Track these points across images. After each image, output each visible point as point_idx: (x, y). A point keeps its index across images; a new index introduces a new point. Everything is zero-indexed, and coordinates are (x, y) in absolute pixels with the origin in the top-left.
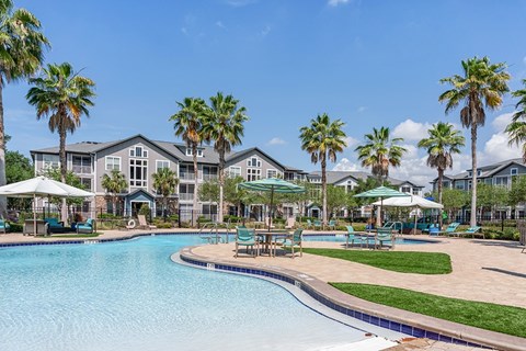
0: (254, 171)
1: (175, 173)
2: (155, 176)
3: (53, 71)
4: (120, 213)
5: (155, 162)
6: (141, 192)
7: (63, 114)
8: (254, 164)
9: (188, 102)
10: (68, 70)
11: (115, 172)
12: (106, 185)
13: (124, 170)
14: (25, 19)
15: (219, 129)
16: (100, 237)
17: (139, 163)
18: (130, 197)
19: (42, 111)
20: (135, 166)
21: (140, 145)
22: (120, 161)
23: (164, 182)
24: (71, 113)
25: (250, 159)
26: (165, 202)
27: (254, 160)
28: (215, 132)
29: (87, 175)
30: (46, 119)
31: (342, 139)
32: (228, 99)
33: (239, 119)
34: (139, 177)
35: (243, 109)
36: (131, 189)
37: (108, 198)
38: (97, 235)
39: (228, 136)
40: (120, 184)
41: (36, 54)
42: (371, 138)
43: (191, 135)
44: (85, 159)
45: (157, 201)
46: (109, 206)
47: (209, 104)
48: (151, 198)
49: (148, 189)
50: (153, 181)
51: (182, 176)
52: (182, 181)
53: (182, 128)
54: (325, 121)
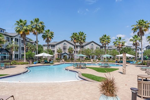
0: (92, 47)
1: (73, 48)
2: (68, 49)
3: (46, 31)
4: (61, 58)
5: (68, 46)
6: (65, 53)
7: (48, 39)
8: (92, 45)
9: (74, 33)
10: (49, 31)
11: (60, 49)
12: (58, 52)
13: (62, 48)
14: (41, 23)
15: (80, 40)
16: (54, 64)
17: (65, 46)
18: (63, 54)
19: (44, 39)
20: (64, 47)
21: (65, 42)
22: (61, 46)
23: (71, 51)
24: (49, 39)
25: (91, 44)
26: (71, 55)
27: (92, 44)
28: (79, 41)
29: (54, 50)
30: (45, 40)
31: (110, 40)
32: (82, 33)
33: (84, 37)
34: (65, 49)
35: (85, 34)
36: (63, 52)
37: (58, 55)
38: (53, 64)
39: (82, 41)
40: (61, 51)
41: (43, 29)
42: (116, 40)
43: (74, 41)
44: (53, 46)
45: (69, 55)
46: (58, 56)
47: (78, 34)
48: (67, 54)
49: (67, 52)
50: (68, 50)
51: (75, 49)
52: (75, 50)
53: (72, 40)
54: (105, 36)
